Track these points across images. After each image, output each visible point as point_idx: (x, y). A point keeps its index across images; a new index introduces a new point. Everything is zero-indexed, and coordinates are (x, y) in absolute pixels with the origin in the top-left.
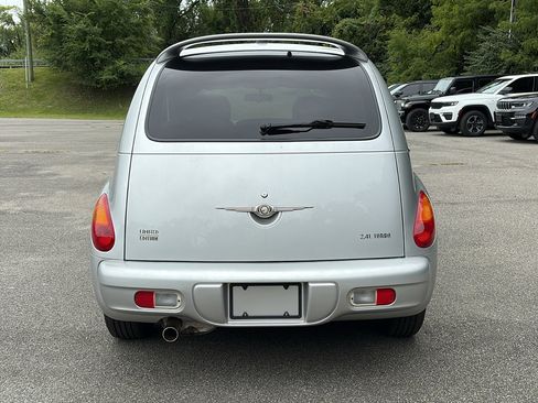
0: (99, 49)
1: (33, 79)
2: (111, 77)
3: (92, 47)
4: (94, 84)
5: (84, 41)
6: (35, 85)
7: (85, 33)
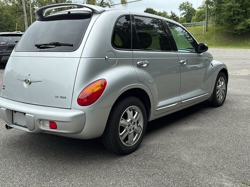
0: (238, 14)
1: (207, 30)
2: (242, 28)
3: (234, 14)
4: (234, 32)
5: (230, 11)
6: (207, 33)
7: (232, 7)
